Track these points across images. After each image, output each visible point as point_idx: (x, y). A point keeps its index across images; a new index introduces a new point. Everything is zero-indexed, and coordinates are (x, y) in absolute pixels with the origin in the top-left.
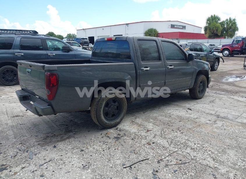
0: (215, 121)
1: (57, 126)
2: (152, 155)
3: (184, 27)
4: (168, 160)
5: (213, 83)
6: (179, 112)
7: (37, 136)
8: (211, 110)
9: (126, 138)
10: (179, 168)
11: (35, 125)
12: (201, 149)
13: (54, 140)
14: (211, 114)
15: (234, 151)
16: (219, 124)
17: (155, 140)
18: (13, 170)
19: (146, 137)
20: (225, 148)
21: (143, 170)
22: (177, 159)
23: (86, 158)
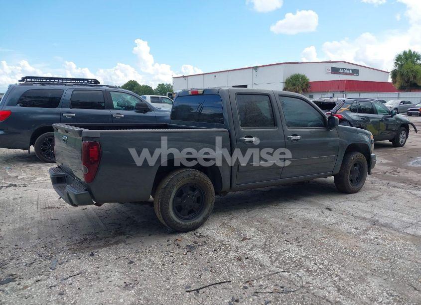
0: (366, 230)
1: (105, 224)
2: (239, 275)
3: (356, 72)
4: (261, 285)
5: (389, 168)
6: (309, 213)
7: (70, 238)
8: (366, 212)
9: (205, 248)
10: (275, 298)
11: (73, 223)
12: (324, 272)
13: (93, 245)
14: (364, 219)
15: (380, 280)
16: (372, 234)
17: (250, 254)
18: (23, 282)
19: (237, 248)
20: (366, 274)
21: (216, 297)
22: (276, 285)
23: (134, 274)
